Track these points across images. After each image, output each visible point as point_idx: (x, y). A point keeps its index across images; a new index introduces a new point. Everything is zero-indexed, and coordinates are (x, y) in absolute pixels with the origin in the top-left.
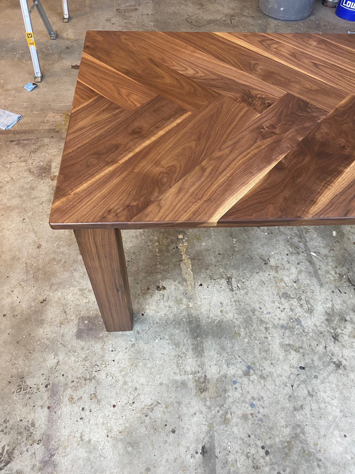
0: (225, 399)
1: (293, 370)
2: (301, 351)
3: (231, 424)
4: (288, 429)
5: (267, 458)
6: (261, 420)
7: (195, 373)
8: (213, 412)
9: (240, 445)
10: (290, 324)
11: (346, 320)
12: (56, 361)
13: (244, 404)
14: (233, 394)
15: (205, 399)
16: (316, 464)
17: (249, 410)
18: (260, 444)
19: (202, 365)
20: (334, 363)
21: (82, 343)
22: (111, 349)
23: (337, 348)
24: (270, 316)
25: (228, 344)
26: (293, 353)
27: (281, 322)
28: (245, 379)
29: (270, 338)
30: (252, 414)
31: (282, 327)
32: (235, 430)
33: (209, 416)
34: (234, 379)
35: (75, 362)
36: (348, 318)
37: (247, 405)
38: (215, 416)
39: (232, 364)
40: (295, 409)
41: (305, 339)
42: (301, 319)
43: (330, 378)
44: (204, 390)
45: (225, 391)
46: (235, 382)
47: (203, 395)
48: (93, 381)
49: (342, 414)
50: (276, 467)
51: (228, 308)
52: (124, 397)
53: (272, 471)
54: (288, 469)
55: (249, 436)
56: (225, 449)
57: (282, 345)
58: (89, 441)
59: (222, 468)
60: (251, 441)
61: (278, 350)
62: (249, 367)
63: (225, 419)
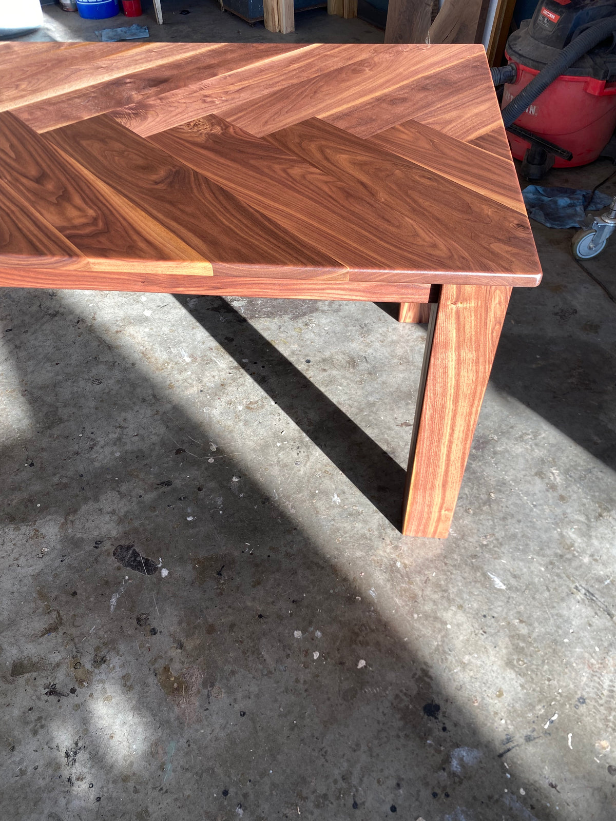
20: (50, 314)
23: (55, 302)
49: (55, 349)
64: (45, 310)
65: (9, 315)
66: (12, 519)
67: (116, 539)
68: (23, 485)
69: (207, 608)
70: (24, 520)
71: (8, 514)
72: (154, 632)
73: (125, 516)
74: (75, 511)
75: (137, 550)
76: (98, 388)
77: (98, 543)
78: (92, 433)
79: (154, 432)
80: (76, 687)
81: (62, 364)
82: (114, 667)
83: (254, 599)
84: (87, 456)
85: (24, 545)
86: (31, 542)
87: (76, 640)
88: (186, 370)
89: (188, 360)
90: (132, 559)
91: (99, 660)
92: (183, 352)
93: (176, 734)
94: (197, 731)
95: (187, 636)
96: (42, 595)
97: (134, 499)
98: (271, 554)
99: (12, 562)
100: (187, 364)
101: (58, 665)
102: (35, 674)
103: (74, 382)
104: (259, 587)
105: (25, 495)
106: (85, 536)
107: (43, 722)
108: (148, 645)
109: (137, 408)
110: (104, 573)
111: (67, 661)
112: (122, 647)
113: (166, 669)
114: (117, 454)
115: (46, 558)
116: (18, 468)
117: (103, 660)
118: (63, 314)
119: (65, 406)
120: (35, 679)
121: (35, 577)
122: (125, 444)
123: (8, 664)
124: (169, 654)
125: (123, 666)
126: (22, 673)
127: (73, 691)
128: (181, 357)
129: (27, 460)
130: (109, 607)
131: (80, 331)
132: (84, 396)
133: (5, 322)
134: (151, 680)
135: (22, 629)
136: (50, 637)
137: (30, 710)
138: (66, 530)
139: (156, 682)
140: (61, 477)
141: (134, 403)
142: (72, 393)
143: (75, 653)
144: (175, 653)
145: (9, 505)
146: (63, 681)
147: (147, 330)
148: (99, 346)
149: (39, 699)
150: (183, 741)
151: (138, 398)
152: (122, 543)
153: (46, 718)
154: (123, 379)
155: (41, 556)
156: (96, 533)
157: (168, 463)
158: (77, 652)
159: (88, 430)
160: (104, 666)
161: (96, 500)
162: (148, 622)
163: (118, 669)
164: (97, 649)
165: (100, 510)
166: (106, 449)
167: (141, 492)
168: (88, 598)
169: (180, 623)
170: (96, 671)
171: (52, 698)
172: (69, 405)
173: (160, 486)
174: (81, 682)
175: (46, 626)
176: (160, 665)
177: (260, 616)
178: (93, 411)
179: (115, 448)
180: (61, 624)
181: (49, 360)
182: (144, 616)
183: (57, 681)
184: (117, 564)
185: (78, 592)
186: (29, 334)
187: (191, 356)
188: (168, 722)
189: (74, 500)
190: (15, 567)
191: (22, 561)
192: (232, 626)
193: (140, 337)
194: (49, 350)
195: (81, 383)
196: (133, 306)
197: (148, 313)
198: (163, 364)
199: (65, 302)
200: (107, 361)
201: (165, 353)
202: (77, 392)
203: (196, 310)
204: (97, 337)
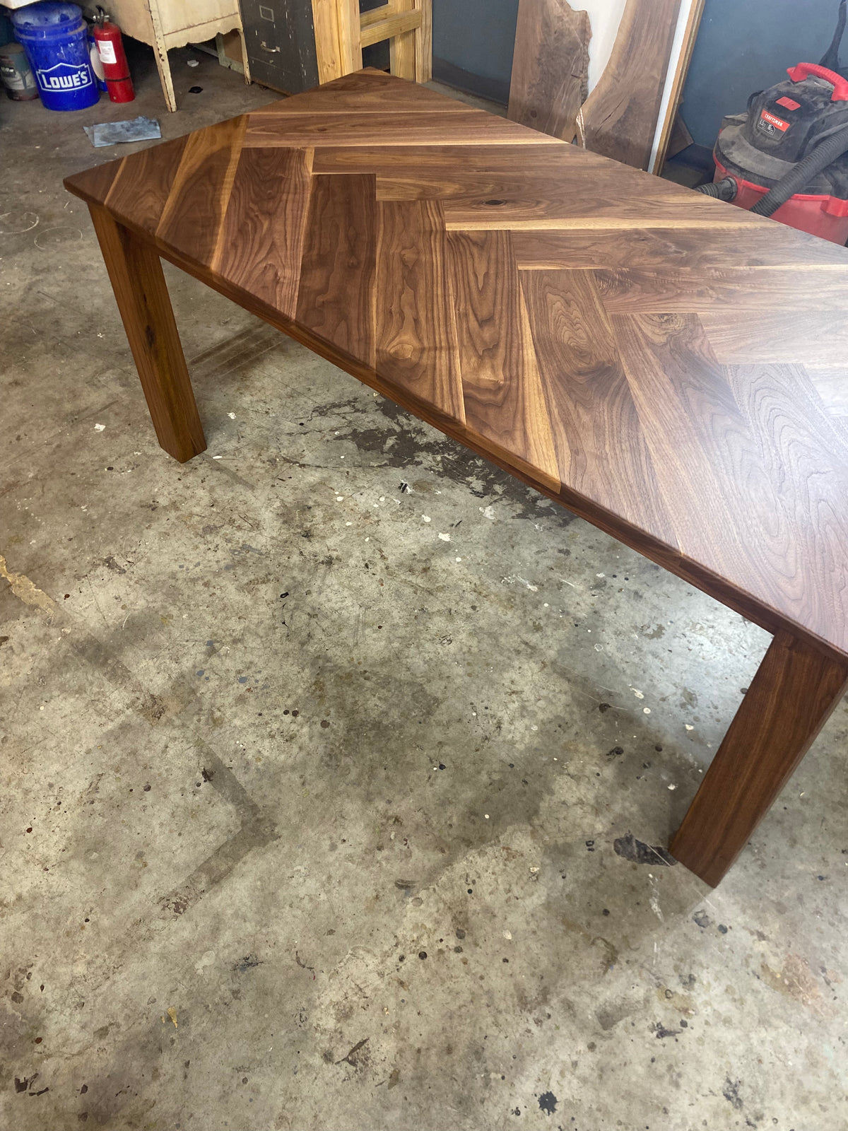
0: (199, 701)
1: (273, 606)
2: (271, 577)
3: (227, 719)
4: (307, 671)
5: (299, 718)
6: (265, 687)
7: (133, 703)
8: (192, 727)
9: (254, 732)
10: (237, 558)
11: (310, 508)
13: (230, 688)
14: (206, 689)
15: (170, 721)
16: (362, 679)
17: (243, 688)
18: (279, 712)
19: (139, 687)
20: (323, 563)
23: (317, 545)
24: (201, 567)
25: (160, 638)
26: (263, 587)
27: (222, 564)
28: (215, 660)
29: (218, 592)
30: (249, 690)
31: (227, 568)
32: (237, 722)
33: (189, 734)
34: (198, 670)
36: (311, 503)
37: (235, 685)
38: (198, 729)
39: (182, 656)
40: (303, 644)
41: (268, 562)
42: (248, 543)
43: (327, 582)
44: (160, 713)
45: (193, 692)
46: (201, 673)
47: (163, 719)
49: (362, 609)
50: (316, 719)
51: (132, 597)
52: (38, 809)
53: (314, 727)
54: (332, 710)
55: (260, 715)
56: (236, 752)
57: (241, 589)
58: (19, 898)
59: (246, 773)
60: (267, 718)
61: (237, 598)
62: (210, 643)
63: (215, 721)
64: (311, 557)
65: (269, 574)
66: (469, 843)
67: (607, 834)
68: (449, 795)
69: (761, 885)
70: (482, 840)
71: (458, 837)
72: (723, 930)
73: (597, 802)
74: (536, 812)
75: (640, 840)
76: (452, 648)
77: (590, 844)
78: (486, 708)
79: (557, 690)
80: (684, 1019)
81: (386, 627)
82: (709, 983)
83: (802, 861)
84: (500, 739)
85: (504, 870)
86: (511, 865)
87: (647, 966)
88: (540, 602)
89: (534, 588)
90: (642, 852)
91: (687, 980)
92: (521, 579)
93: (823, 1035)
94: (841, 1024)
95: (761, 924)
96: (570, 925)
97: (593, 779)
98: (786, 805)
99: (506, 896)
100: (536, 593)
101: (647, 1000)
102: (629, 1019)
103: (416, 648)
104: (798, 846)
105: (461, 808)
106: (569, 840)
107: (677, 1070)
108: (727, 947)
109: (516, 664)
110: (622, 878)
111: (653, 992)
112: (702, 957)
113: (765, 967)
114: (535, 728)
115: (543, 880)
116: (427, 775)
117: (692, 979)
118: (338, 559)
119: (429, 681)
120: (633, 1024)
121: (548, 906)
122: (534, 714)
123: (590, 1017)
124: (756, 950)
125: (717, 979)
126: (614, 1023)
127: (684, 1024)
128: (524, 586)
129: (432, 762)
130: (655, 915)
131: (378, 577)
132: (443, 663)
133: (271, 585)
134: (757, 984)
135: (577, 972)
136: (615, 971)
137: (653, 1060)
138: (542, 838)
139: (763, 985)
140: (489, 774)
141: (509, 658)
142: (424, 663)
143: (655, 981)
144: (762, 947)
145: (451, 825)
146: (665, 1017)
147: (459, 559)
148: (415, 593)
149: (654, 1045)
150: (834, 1040)
151: (508, 650)
152: (617, 836)
153: (677, 1065)
154: (474, 630)
155: (534, 878)
156: (579, 833)
157: (599, 725)
158: (658, 978)
159: (480, 707)
160: (696, 985)
161: (551, 792)
162: (710, 920)
163: (715, 984)
164: (676, 968)
165: (564, 803)
166: (517, 724)
167: (596, 769)
168: (625, 913)
169: (744, 911)
170: (693, 993)
171: (666, 1040)
172: (433, 678)
173: (611, 757)
174: (685, 1011)
175: (601, 960)
176: (755, 965)
177: (821, 878)
178: (467, 678)
179: (526, 721)
180: (617, 952)
181: (366, 625)
182: (701, 915)
183: (659, 1020)
184: (630, 864)
185: (609, 908)
186: (315, 595)
187: (534, 583)
188: (806, 1024)
189: (524, 799)
190: (513, 901)
191: (516, 891)
192: (800, 899)
193: (457, 570)
194: (356, 610)
195: (426, 646)
196: (421, 531)
197: (445, 537)
198: (509, 600)
199: (331, 542)
200: (439, 611)
201: (500, 586)
202: (431, 659)
203: (499, 521)
204: (405, 581)
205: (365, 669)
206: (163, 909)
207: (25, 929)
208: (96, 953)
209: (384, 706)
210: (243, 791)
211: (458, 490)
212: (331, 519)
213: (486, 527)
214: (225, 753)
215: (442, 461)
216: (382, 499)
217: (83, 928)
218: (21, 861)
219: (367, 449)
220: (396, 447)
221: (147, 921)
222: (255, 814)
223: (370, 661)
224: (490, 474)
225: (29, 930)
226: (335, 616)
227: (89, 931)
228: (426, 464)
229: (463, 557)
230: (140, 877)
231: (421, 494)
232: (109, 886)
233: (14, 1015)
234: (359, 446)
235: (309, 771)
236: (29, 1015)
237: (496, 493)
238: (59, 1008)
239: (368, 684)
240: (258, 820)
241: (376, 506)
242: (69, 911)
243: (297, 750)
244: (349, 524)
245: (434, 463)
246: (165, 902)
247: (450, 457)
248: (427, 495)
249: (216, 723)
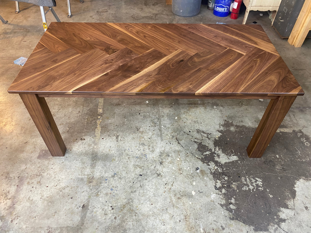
0: (100, 186)
1: (136, 176)
2: (143, 168)
3: (99, 196)
4: (126, 200)
5: (112, 211)
6: (114, 196)
7: (89, 175)
8: (92, 191)
9: (101, 205)
10: (141, 157)
11: (169, 156)
12: (25, 167)
13: (108, 189)
14: (104, 185)
16: (134, 214)
17: (110, 191)
18: (110, 205)
19: (93, 172)
20: (157, 174)
21: (39, 161)
22: (52, 164)
23: (161, 168)
24: (132, 152)
25: (108, 164)
26: (138, 169)
27: (137, 155)
28: (112, 179)
29: (129, 162)
30: (110, 193)
31: (137, 157)
32: (101, 199)
33: (90, 193)
34: (107, 178)
35: (34, 168)
36: (170, 155)
38: (93, 193)
39: (107, 172)
40: (132, 192)
41: (146, 163)
42: (147, 154)
43: (153, 180)
44: (91, 182)
45: (101, 183)
46: (106, 180)
47: (90, 184)
48: (40, 176)
49: (153, 195)
50: (115, 215)
51: (113, 149)
52: (53, 183)
53: (113, 216)
54: (120, 216)
55: (106, 202)
56: (93, 206)
57: (134, 165)
58: (32, 200)
59: (90, 213)
60: (107, 204)
61: (131, 167)
62: (115, 174)
63: (97, 194)
64: (156, 170)
65: (143, 167)
76: (163, 227)
81: (153, 206)
92: (201, 224)
103: (155, 219)
118: (161, 176)
119: (148, 231)
128: (200, 227)
131: (165, 189)
132: (156, 229)
142: (153, 225)
147: (190, 203)
154: (173, 228)
181: (150, 200)
186: (147, 181)
187: (204, 230)
193: (187, 206)
194: (151, 194)
195: (157, 220)
196: (189, 186)
197: (193, 193)
198: (192, 228)
199: (165, 170)
200: (170, 213)
201: (194, 221)
202: (154, 225)
203: (213, 201)
204: (170, 197)
205: (138, 212)
206: (47, 230)
207: (26, 208)
208: (29, 226)
209: (131, 227)
210: (85, 218)
211: (211, 182)
212: (171, 163)
213: (208, 200)
214: (91, 204)
215: (216, 169)
216: (189, 168)
217: (33, 218)
218: (40, 192)
219: (199, 150)
220: (207, 155)
221: (42, 229)
222: (81, 226)
223: (140, 211)
224: (226, 184)
225: (27, 209)
226: (145, 191)
227: (33, 220)
228: (210, 167)
229: (192, 203)
230: (51, 217)
231: (200, 175)
232: (45, 214)
233: (8, 224)
234: (198, 148)
235: (101, 227)
236: (10, 227)
237: (221, 192)
238: (14, 231)
239: (134, 217)
240: (80, 228)
241: (185, 169)
242: (35, 212)
243: (104, 219)
244: (174, 168)
245: (213, 168)
246: (48, 228)
247: (219, 170)
248: (201, 176)
249: (97, 195)
